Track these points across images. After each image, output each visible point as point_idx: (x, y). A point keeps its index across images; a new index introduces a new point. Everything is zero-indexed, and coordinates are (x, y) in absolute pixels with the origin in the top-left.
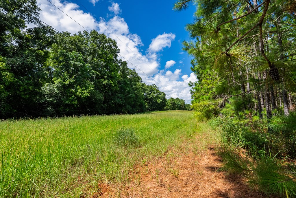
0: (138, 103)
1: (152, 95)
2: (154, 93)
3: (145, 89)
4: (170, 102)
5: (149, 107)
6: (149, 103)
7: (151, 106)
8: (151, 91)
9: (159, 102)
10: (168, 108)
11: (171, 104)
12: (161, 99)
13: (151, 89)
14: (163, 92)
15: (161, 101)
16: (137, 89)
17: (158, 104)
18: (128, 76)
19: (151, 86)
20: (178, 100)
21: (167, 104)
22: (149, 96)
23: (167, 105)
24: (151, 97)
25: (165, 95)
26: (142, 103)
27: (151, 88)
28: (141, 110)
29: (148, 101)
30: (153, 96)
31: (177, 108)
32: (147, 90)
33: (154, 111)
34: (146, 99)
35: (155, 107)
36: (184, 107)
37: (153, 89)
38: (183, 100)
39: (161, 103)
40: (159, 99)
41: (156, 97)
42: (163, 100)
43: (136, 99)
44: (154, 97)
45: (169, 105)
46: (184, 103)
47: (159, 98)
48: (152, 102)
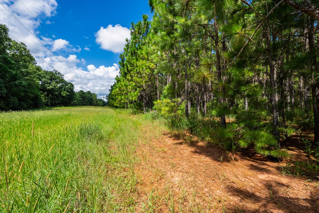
0: (31, 95)
1: (53, 85)
2: (57, 83)
3: (42, 75)
4: (78, 95)
5: (48, 101)
6: (48, 95)
7: (51, 100)
8: (51, 79)
9: (64, 95)
10: (76, 103)
11: (80, 99)
12: (67, 91)
13: (52, 77)
14: (70, 83)
15: (67, 93)
16: (28, 74)
17: (63, 97)
18: (8, 51)
19: (51, 73)
20: (89, 94)
21: (76, 97)
22: (49, 86)
23: (75, 99)
24: (51, 87)
25: (73, 86)
26: (37, 95)
27: (51, 75)
28: (35, 105)
29: (46, 93)
30: (55, 87)
31: (88, 103)
32: (45, 77)
33: (56, 107)
34: (43, 89)
35: (59, 101)
36: (96, 102)
37: (54, 76)
38: (95, 94)
39: (68, 96)
40: (65, 92)
41: (60, 88)
42: (70, 93)
43: (28, 88)
44: (57, 88)
45: (78, 100)
46: (96, 98)
47: (65, 90)
48: (52, 94)
